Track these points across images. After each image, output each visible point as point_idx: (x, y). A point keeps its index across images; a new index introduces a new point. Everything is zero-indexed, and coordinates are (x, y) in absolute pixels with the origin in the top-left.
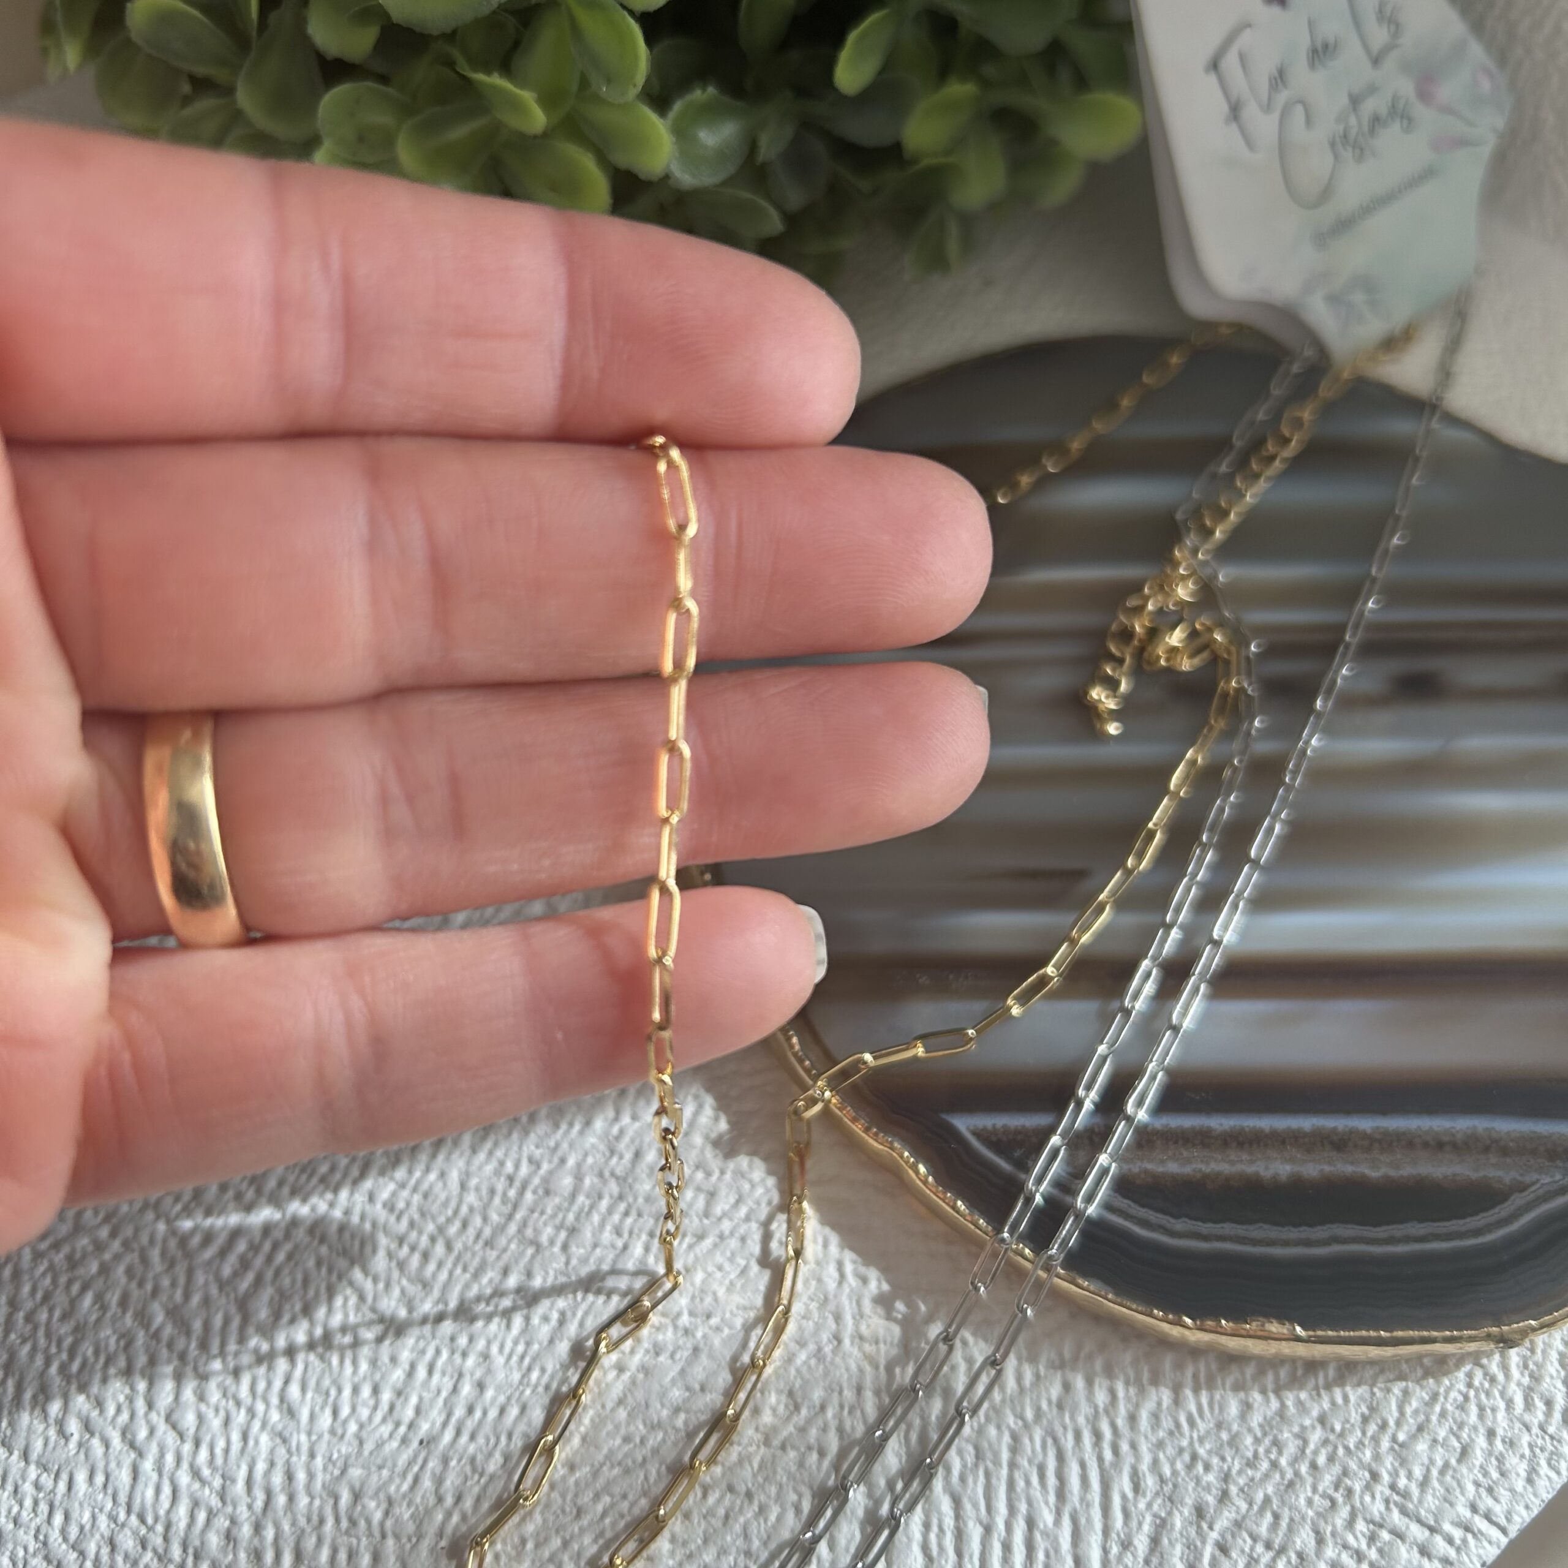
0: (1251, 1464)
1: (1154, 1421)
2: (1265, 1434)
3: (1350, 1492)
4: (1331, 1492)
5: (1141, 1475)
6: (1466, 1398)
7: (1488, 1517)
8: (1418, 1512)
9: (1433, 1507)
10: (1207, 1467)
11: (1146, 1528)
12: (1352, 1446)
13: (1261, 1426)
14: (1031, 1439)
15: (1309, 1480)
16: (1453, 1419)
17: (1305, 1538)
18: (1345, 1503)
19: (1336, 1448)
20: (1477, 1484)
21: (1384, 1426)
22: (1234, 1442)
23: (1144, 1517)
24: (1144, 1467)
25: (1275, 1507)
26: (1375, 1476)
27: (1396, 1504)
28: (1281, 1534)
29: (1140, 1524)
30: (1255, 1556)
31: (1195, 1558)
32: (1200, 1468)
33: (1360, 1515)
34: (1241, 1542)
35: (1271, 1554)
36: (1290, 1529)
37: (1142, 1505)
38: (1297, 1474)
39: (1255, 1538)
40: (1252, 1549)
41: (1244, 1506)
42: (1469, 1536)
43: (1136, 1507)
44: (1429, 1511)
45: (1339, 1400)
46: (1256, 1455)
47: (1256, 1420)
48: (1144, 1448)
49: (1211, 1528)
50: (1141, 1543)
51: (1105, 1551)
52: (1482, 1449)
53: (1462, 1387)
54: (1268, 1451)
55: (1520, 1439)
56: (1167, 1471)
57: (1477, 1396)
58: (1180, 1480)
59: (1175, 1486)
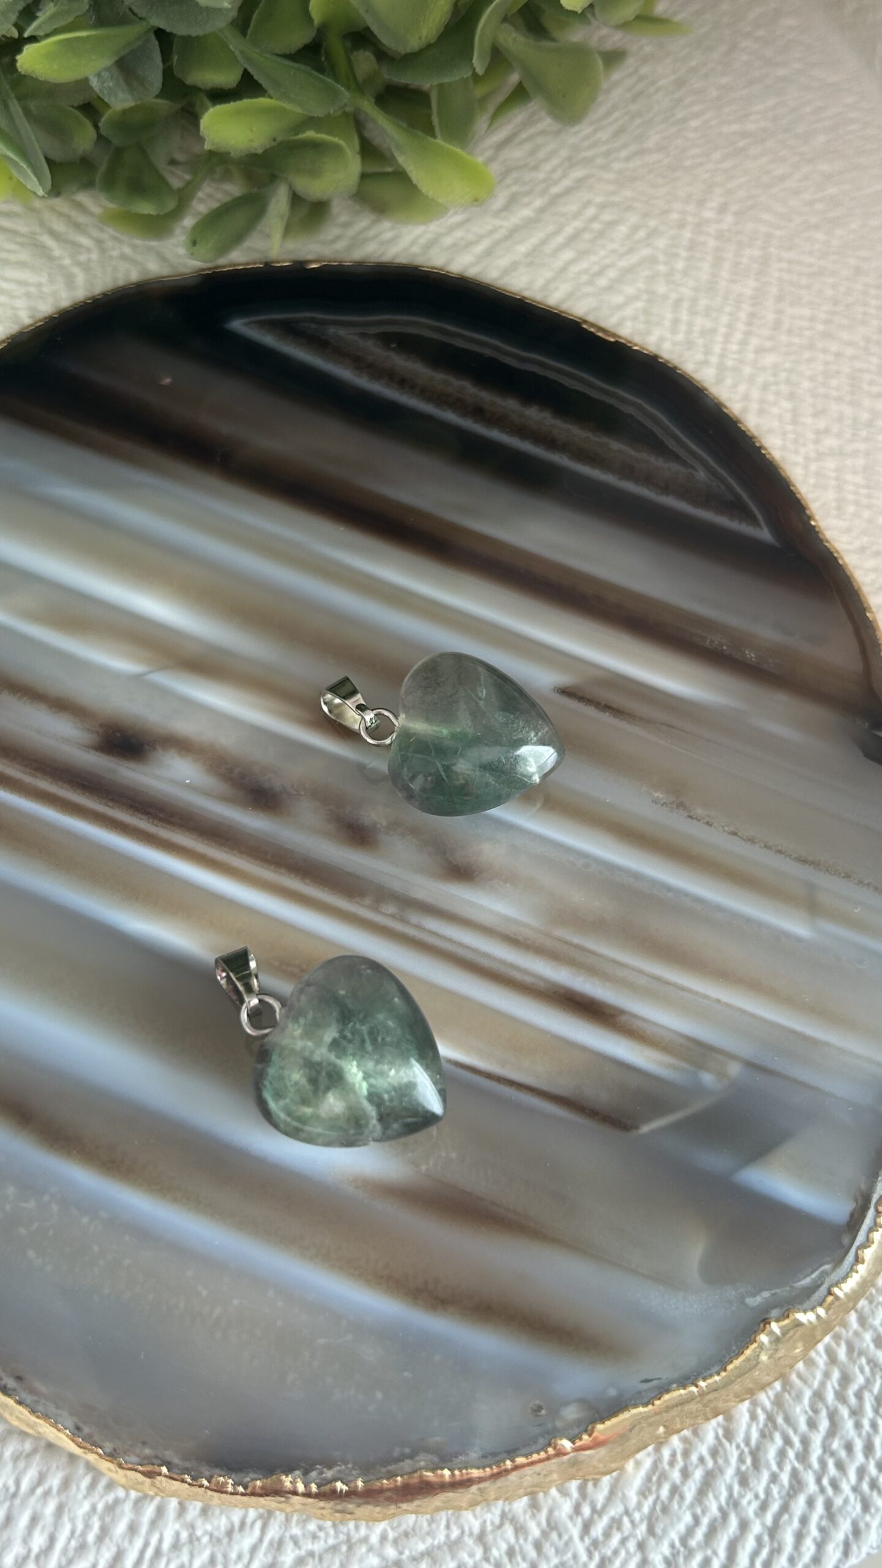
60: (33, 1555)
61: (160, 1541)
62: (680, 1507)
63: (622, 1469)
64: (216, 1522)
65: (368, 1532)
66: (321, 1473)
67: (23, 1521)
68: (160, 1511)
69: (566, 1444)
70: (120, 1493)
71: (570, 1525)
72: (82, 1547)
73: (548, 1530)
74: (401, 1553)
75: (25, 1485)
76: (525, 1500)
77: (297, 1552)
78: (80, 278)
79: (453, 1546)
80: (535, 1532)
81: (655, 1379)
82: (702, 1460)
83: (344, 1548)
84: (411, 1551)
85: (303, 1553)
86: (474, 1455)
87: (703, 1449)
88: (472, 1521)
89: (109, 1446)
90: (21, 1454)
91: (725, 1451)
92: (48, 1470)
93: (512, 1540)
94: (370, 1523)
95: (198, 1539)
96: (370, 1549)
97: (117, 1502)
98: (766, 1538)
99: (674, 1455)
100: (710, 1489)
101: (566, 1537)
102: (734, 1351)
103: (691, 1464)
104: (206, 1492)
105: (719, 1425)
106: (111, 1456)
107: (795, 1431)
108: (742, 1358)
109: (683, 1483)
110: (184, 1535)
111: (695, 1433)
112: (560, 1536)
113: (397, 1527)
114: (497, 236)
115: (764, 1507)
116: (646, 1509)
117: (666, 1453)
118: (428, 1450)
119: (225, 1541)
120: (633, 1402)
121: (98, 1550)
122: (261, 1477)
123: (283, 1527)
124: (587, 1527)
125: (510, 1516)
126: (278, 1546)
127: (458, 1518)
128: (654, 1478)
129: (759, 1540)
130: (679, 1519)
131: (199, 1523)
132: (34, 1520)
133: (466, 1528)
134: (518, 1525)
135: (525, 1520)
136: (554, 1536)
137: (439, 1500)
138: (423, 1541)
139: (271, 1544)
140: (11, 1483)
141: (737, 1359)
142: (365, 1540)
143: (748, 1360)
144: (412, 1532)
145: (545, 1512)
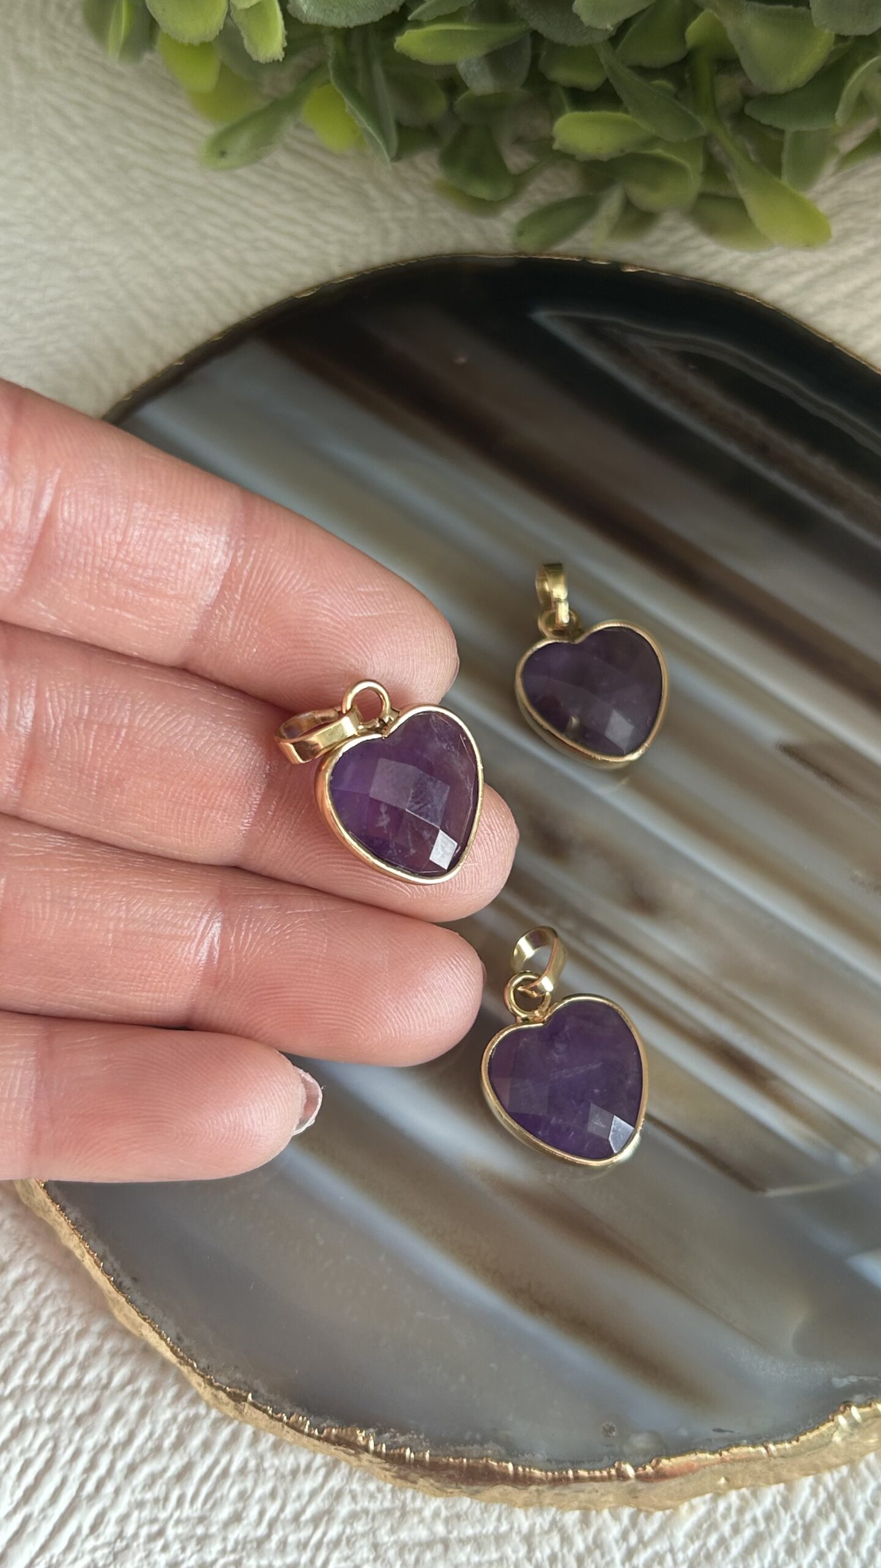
1: (150, 1482)
2: (234, 1551)
5: (106, 1520)
13: (237, 1543)
14: (36, 1434)
22: (203, 1541)
23: (83, 1556)
24: (113, 1516)
32: (159, 1545)
37: (91, 1543)
43: (82, 1544)
47: (237, 1533)
48: (125, 1499)
56: (130, 1530)
58: (135, 1544)
59: (127, 1547)
60: (111, 1445)
61: (230, 1462)
62: (724, 1558)
63: (676, 1509)
64: (284, 1459)
65: (423, 1505)
66: (394, 1436)
67: (109, 1412)
68: (235, 1437)
69: (629, 1470)
70: (202, 1410)
71: (614, 1548)
72: (157, 1450)
73: (593, 1547)
75: (117, 1380)
76: (577, 1513)
77: (353, 1506)
78: (396, 235)
79: (500, 1539)
80: (580, 1545)
81: (727, 1431)
82: (754, 1520)
83: (398, 1514)
84: (459, 1533)
85: (358, 1508)
86: (539, 1456)
87: (759, 1512)
88: (523, 1520)
89: (204, 1363)
90: (119, 1350)
91: (779, 1518)
92: (140, 1371)
93: (557, 1547)
94: (427, 1497)
95: (265, 1471)
96: (422, 1521)
97: (197, 1417)
99: (728, 1509)
100: (756, 1551)
101: (608, 1558)
102: (810, 1425)
103: (744, 1522)
104: (283, 1427)
105: (778, 1492)
106: (204, 1373)
107: (852, 1517)
108: (816, 1433)
109: (731, 1537)
110: (252, 1464)
111: (754, 1494)
112: (603, 1555)
113: (451, 1507)
114: (821, 270)
116: (690, 1552)
117: (722, 1506)
118: (497, 1441)
119: (289, 1478)
120: (701, 1447)
121: (172, 1455)
122: (337, 1426)
123: (345, 1480)
124: (630, 1555)
125: (559, 1525)
126: (338, 1496)
127: (510, 1513)
128: (705, 1526)
131: (269, 1455)
132: (119, 1415)
133: (516, 1526)
134: (566, 1535)
135: (573, 1532)
136: (597, 1554)
137: (497, 1490)
138: (473, 1527)
139: (330, 1492)
140: (104, 1375)
141: (811, 1432)
142: (419, 1511)
143: (822, 1435)
144: (464, 1516)
145: (593, 1530)
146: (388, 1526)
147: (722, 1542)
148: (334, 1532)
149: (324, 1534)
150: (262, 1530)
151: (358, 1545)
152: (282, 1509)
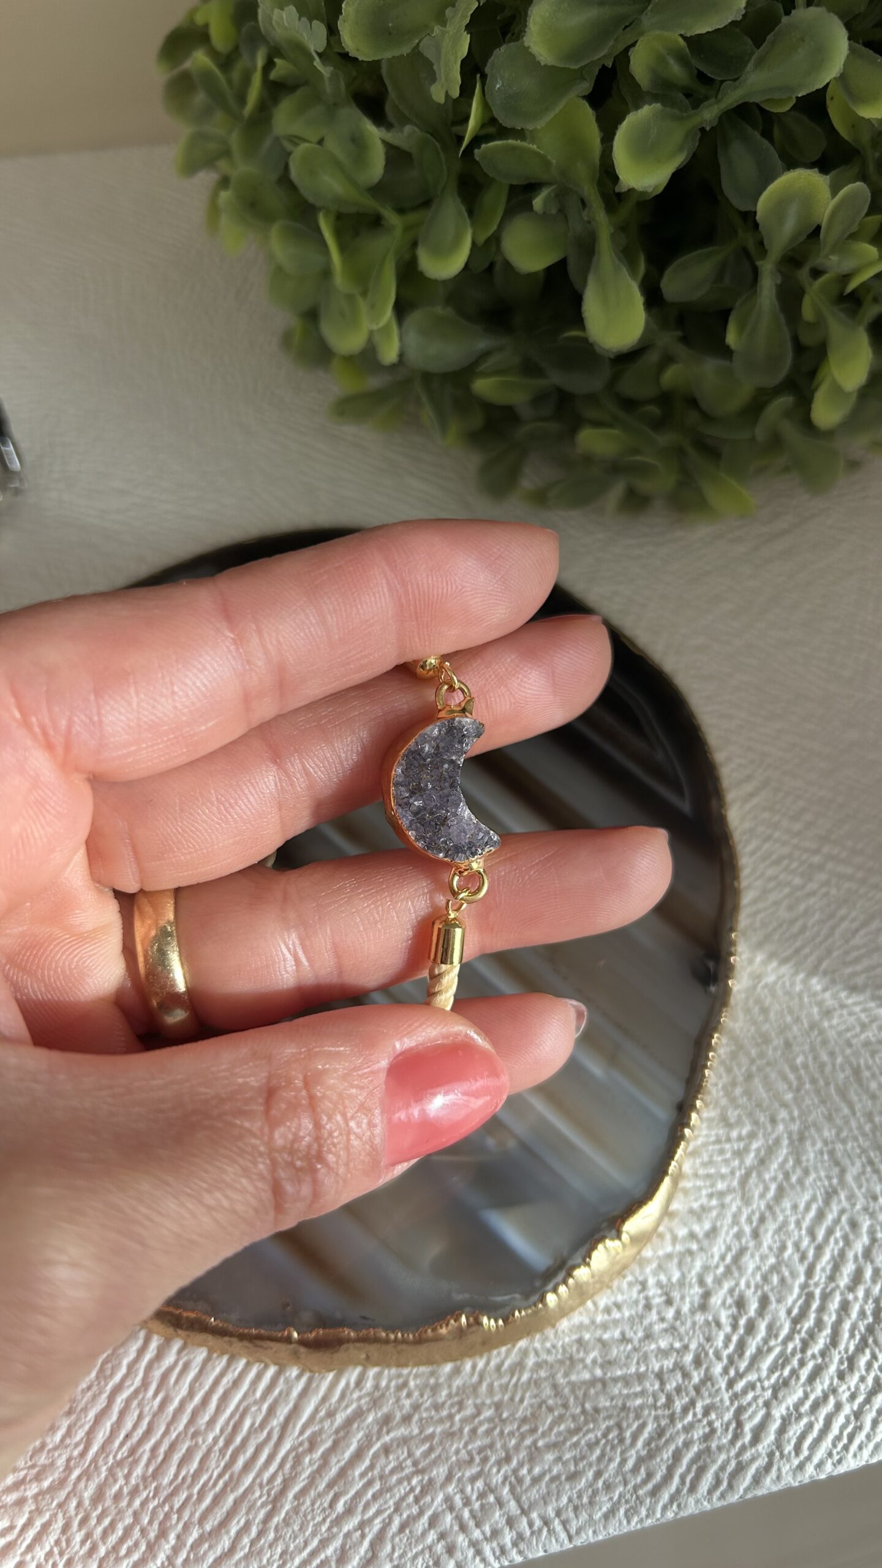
0: (437, 1407)
2: (457, 1394)
3: (485, 1460)
4: (474, 1452)
6: (597, 1442)
7: (565, 1524)
8: (521, 1497)
9: (532, 1498)
10: (409, 1395)
11: (349, 1411)
12: (506, 1431)
13: (458, 1388)
15: (466, 1437)
16: (581, 1451)
17: (440, 1472)
18: (479, 1465)
19: (495, 1428)
20: (570, 1500)
21: (533, 1431)
22: (435, 1389)
23: (352, 1404)
25: (434, 1443)
26: (508, 1459)
27: (510, 1483)
28: (427, 1461)
29: (347, 1407)
30: (404, 1465)
31: (367, 1446)
32: (404, 1393)
33: (483, 1476)
34: (400, 1452)
35: (414, 1469)
36: (435, 1463)
37: (355, 1395)
38: (461, 1430)
39: (410, 1455)
40: (405, 1460)
41: (416, 1431)
42: (545, 1530)
43: (351, 1394)
44: (528, 1499)
45: (517, 1399)
46: (444, 1404)
47: (458, 1382)
49: (388, 1433)
50: (340, 1418)
51: (316, 1410)
52: (587, 1480)
53: (599, 1434)
54: (452, 1406)
55: (616, 1486)
56: (384, 1383)
57: (605, 1445)
58: (388, 1393)
59: (383, 1395)
62: (796, 1384)
71: (720, 1379)
73: (705, 1380)
74: (605, 1374)
82: (814, 1356)
83: (568, 1363)
85: (540, 1360)
87: (816, 1350)
91: (831, 1354)
93: (680, 1381)
96: (585, 1367)
98: (852, 1418)
99: (795, 1349)
100: (818, 1377)
101: (717, 1387)
103: (806, 1358)
109: (800, 1369)
112: (713, 1385)
115: (853, 1397)
116: (773, 1380)
124: (731, 1384)
128: (780, 1361)
129: (847, 1418)
130: (795, 1392)
133: (650, 1370)
136: (709, 1384)
139: (520, 1349)
145: (704, 1366)
146: (562, 1371)
147: (794, 1373)
148: (525, 1377)
149: (519, 1380)
150: (475, 1378)
151: (543, 1386)
152: (488, 1363)
